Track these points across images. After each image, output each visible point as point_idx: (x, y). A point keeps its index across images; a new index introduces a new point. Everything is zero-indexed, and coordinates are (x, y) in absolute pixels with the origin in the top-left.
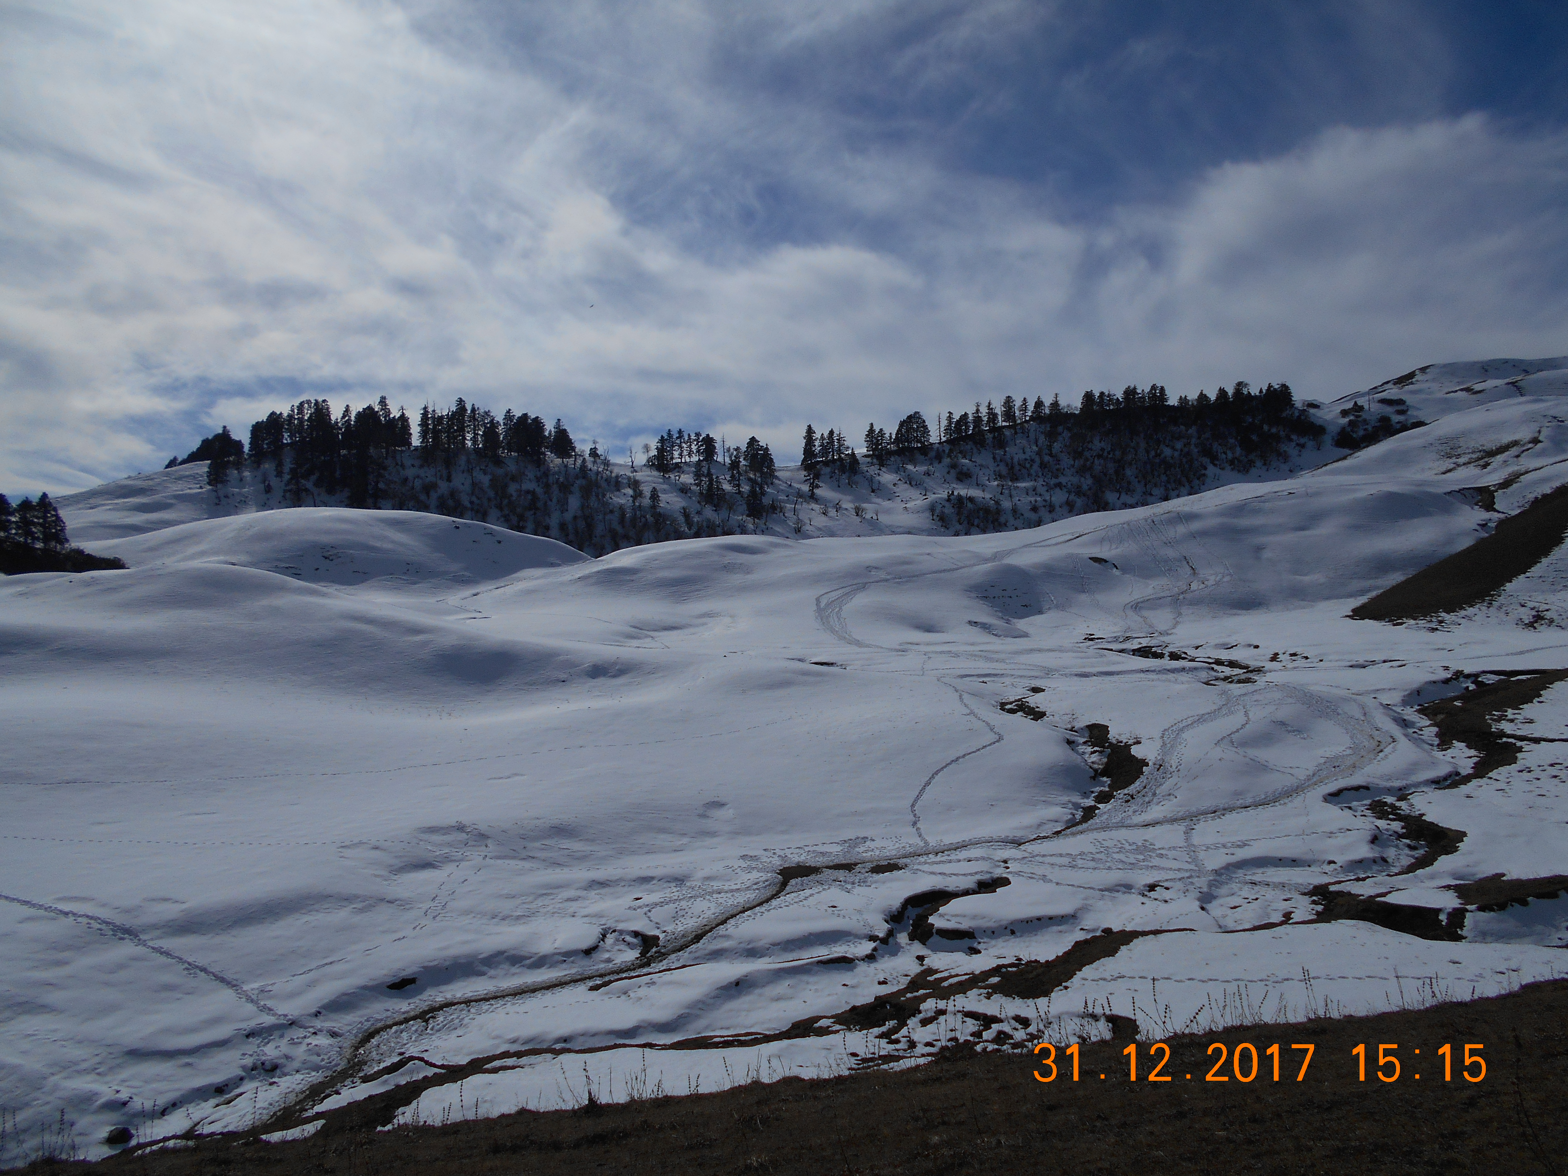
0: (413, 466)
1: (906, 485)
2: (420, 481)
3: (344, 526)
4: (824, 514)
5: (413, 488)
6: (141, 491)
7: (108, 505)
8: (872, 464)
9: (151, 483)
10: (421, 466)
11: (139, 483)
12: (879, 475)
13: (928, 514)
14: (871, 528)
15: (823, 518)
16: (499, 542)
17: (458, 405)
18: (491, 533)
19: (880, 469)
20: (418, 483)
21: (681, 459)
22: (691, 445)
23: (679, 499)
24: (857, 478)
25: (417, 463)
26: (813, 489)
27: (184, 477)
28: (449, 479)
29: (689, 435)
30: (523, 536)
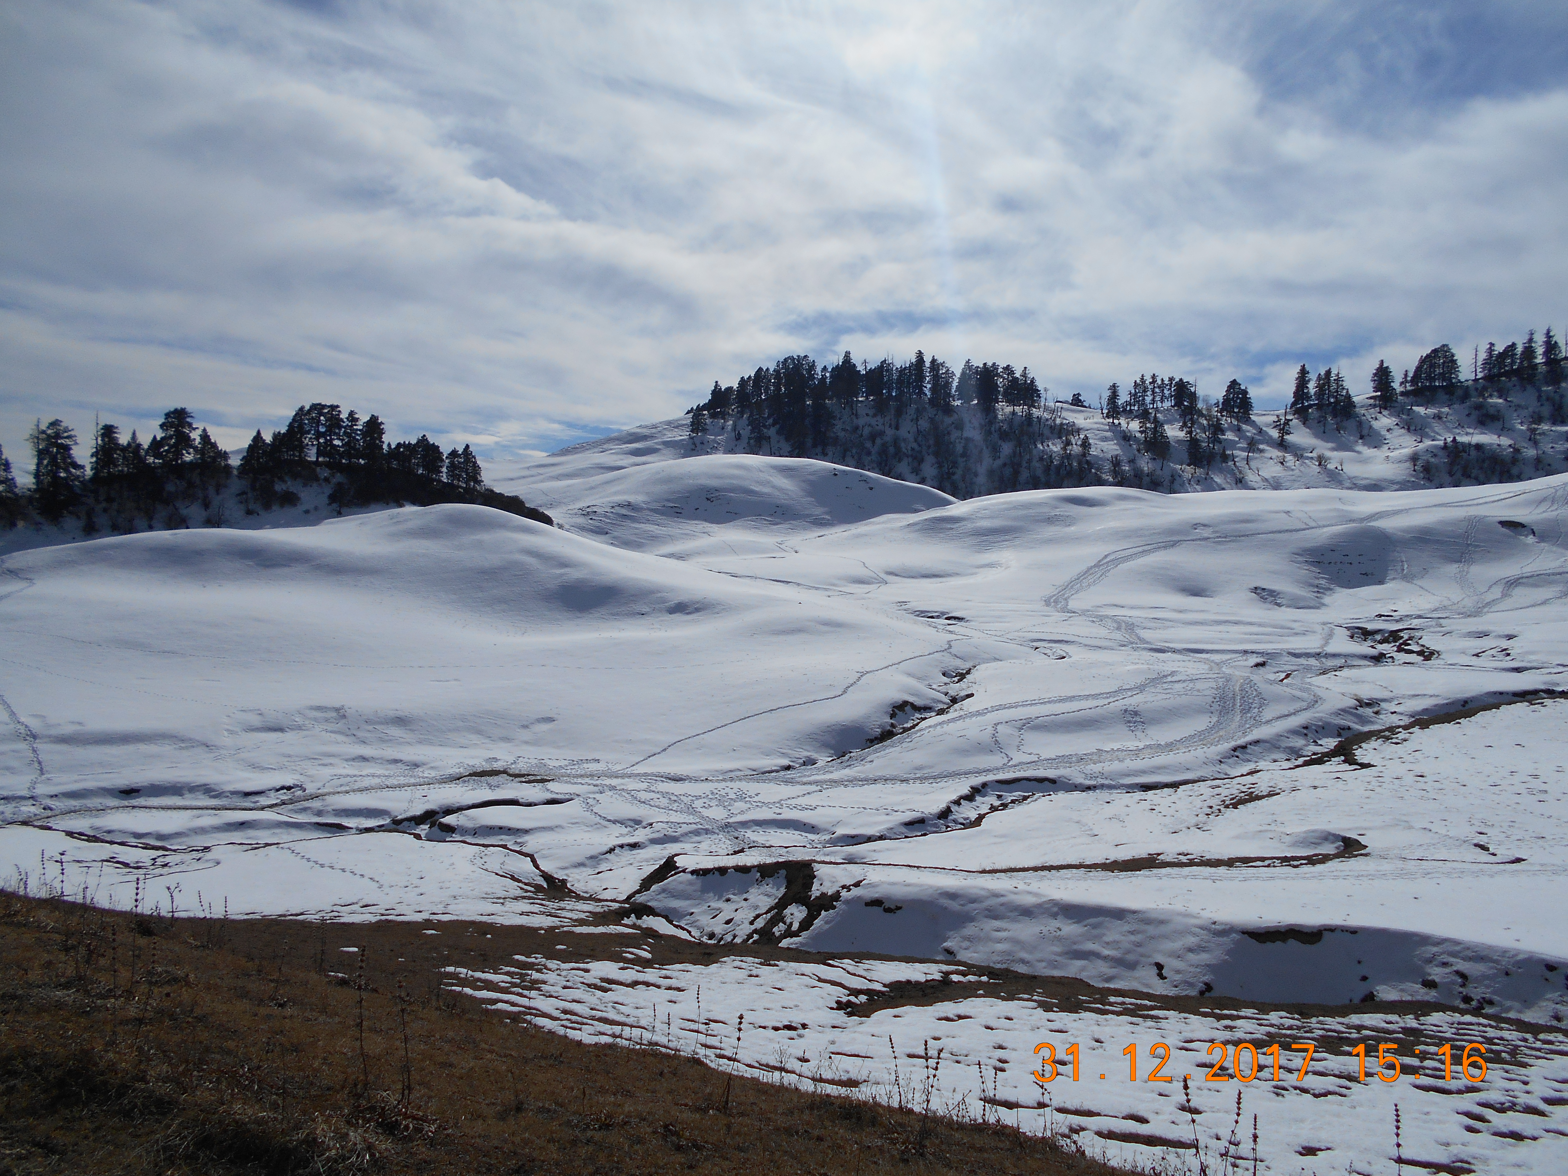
0: (867, 415)
1: (1403, 430)
2: (870, 428)
3: (736, 472)
4: (1282, 463)
5: (862, 436)
6: (645, 438)
7: (615, 449)
8: (1375, 406)
9: (654, 431)
10: (875, 415)
11: (645, 431)
12: (1376, 419)
13: (1409, 465)
14: (1327, 479)
15: (1279, 468)
16: (871, 489)
17: (918, 357)
18: (866, 480)
19: (1380, 413)
20: (866, 431)
21: (1153, 404)
22: (1163, 390)
23: (1117, 447)
24: (1347, 424)
25: (871, 412)
26: (1283, 436)
27: (681, 426)
28: (897, 428)
29: (1162, 379)
30: (899, 483)
